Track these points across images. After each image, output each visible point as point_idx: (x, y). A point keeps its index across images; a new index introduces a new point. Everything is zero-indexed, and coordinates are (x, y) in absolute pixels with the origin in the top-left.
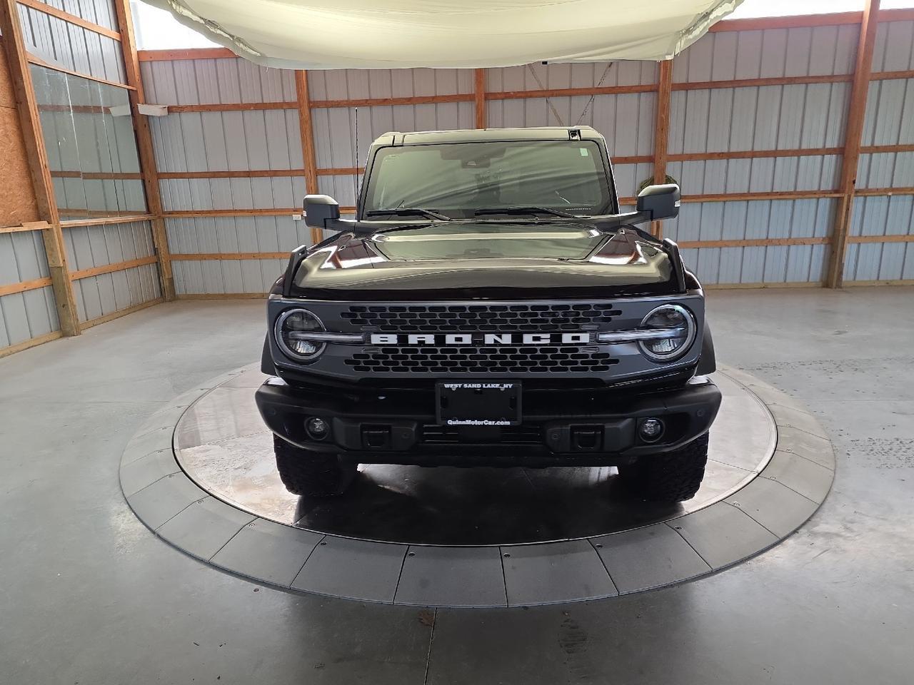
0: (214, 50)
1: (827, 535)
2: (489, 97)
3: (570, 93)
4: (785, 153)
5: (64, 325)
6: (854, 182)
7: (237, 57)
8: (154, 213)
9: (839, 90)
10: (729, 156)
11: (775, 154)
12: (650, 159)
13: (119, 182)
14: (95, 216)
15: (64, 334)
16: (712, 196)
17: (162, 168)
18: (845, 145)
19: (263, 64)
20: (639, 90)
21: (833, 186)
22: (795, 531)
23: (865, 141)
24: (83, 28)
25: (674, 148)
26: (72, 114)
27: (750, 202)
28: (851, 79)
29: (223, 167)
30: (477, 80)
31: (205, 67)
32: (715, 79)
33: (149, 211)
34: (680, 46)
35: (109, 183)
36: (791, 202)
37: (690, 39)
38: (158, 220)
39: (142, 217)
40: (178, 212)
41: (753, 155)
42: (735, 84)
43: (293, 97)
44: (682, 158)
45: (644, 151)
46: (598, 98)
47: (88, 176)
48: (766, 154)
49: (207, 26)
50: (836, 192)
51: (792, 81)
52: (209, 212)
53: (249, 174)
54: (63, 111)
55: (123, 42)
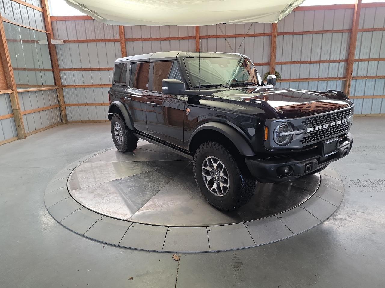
0: (84, 16)
1: (341, 220)
2: (201, 37)
3: (235, 36)
4: (324, 62)
5: (19, 134)
6: (352, 74)
7: (94, 20)
8: (58, 86)
9: (346, 35)
10: (301, 63)
11: (320, 62)
12: (268, 64)
13: (42, 72)
14: (33, 87)
15: (19, 138)
16: (294, 79)
17: (61, 67)
18: (348, 58)
19: (105, 23)
20: (264, 35)
21: (343, 76)
22: (328, 218)
23: (356, 57)
24: (26, 6)
25: (278, 59)
26: (22, 43)
27: (309, 82)
28: (350, 31)
29: (88, 67)
30: (196, 30)
31: (80, 23)
32: (295, 31)
33: (56, 85)
34: (281, 17)
35: (38, 73)
36: (326, 82)
37: (285, 15)
38: (60, 89)
39: (53, 88)
40: (68, 86)
41: (311, 62)
42: (303, 33)
43: (117, 37)
44: (281, 63)
45: (266, 61)
46: (247, 38)
47: (29, 70)
48: (316, 62)
49: (81, 7)
50: (344, 78)
51: (326, 32)
52: (82, 85)
53: (99, 69)
54: (18, 42)
55: (44, 13)
